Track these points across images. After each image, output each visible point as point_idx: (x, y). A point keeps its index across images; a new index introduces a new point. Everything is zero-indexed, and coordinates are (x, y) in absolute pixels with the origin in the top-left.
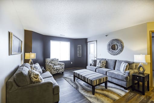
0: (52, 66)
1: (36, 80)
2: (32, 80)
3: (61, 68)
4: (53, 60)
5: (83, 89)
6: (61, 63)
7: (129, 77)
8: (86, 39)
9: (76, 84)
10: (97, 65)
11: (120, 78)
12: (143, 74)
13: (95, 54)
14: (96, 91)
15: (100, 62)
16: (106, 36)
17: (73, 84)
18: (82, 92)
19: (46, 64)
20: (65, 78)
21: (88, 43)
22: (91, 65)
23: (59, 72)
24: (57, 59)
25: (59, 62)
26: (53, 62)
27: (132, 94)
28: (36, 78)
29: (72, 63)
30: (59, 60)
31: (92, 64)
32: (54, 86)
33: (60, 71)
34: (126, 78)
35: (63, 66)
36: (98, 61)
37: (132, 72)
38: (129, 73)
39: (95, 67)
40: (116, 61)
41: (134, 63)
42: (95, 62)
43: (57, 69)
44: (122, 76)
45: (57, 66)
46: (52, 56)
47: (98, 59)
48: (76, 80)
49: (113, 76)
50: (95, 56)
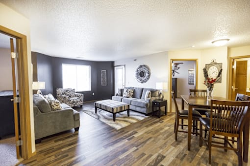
0: (67, 98)
1: (57, 107)
2: (53, 107)
3: (79, 100)
4: (67, 91)
5: (106, 118)
6: (78, 94)
7: (149, 104)
8: (113, 63)
9: (97, 115)
10: (124, 95)
11: (142, 106)
12: (162, 100)
13: (124, 82)
14: (116, 118)
15: (127, 91)
16: (135, 60)
17: (94, 116)
18: (104, 121)
19: (57, 95)
20: (85, 111)
21: (115, 68)
22: (117, 95)
23: (76, 105)
24: (73, 89)
25: (76, 93)
26: (67, 93)
27: (150, 118)
28: (57, 106)
29: (93, 94)
30: (76, 91)
31: (119, 94)
32: (74, 113)
33: (78, 104)
34: (147, 105)
35: (82, 98)
36: (125, 90)
37: (153, 99)
38: (150, 100)
39: (121, 97)
40: (143, 89)
41: (157, 90)
42: (122, 91)
43: (74, 102)
44: (144, 103)
45: (73, 98)
46: (65, 86)
47: (126, 88)
48: (97, 112)
49: (136, 105)
50: (124, 85)
